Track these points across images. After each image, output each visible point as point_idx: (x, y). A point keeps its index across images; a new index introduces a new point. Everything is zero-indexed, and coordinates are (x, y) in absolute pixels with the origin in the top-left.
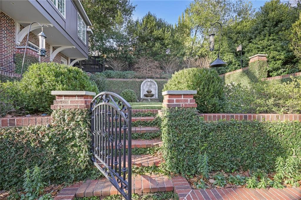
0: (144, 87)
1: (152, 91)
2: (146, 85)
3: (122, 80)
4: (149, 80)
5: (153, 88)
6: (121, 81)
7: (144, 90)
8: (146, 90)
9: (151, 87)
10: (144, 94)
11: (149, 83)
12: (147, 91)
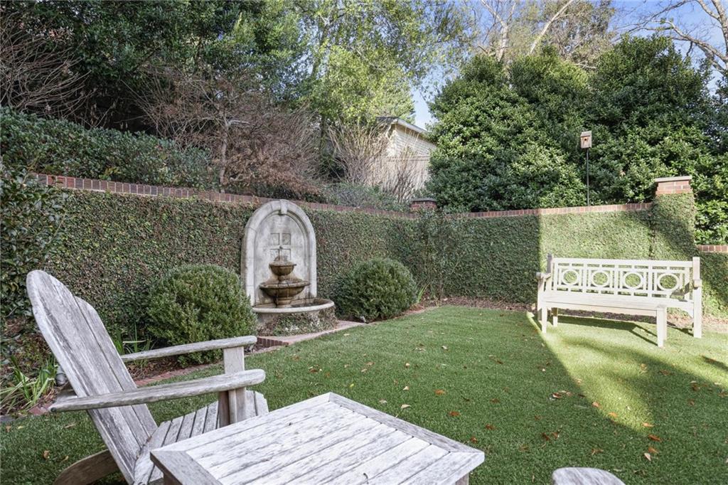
0: (261, 244)
1: (293, 266)
2: (267, 231)
3: (124, 194)
4: (284, 205)
5: (296, 247)
6: (123, 200)
7: (257, 259)
8: (269, 259)
9: (290, 243)
10: (258, 284)
11: (280, 223)
12: (272, 267)
